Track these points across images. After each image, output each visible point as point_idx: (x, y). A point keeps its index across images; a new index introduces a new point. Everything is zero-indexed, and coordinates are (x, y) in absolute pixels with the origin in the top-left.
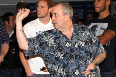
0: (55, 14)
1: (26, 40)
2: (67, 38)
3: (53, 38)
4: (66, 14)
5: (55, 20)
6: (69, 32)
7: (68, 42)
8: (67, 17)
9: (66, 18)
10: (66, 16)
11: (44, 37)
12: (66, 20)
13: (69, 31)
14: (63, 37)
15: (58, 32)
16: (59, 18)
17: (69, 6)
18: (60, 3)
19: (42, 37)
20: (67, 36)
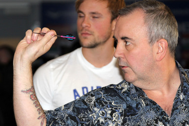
0: (124, 38)
1: (41, 120)
3: (120, 111)
4: (158, 38)
5: (125, 57)
6: (166, 92)
7: (161, 121)
8: (159, 48)
9: (156, 50)
10: (156, 44)
11: (96, 109)
12: (157, 57)
13: (165, 89)
14: (147, 105)
15: (133, 91)
16: (136, 51)
17: (167, 13)
18: (141, 7)
20: (159, 104)
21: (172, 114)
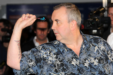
2: (73, 53)
3: (54, 52)
4: (72, 20)
5: (57, 29)
7: (74, 58)
8: (73, 25)
9: (71, 26)
10: (71, 23)
11: (42, 51)
12: (72, 29)
13: (75, 44)
14: (68, 51)
15: (61, 44)
16: (62, 26)
17: (76, 9)
18: (64, 6)
19: (39, 52)
20: (73, 50)
21: (79, 55)
